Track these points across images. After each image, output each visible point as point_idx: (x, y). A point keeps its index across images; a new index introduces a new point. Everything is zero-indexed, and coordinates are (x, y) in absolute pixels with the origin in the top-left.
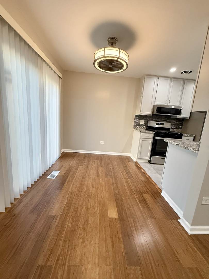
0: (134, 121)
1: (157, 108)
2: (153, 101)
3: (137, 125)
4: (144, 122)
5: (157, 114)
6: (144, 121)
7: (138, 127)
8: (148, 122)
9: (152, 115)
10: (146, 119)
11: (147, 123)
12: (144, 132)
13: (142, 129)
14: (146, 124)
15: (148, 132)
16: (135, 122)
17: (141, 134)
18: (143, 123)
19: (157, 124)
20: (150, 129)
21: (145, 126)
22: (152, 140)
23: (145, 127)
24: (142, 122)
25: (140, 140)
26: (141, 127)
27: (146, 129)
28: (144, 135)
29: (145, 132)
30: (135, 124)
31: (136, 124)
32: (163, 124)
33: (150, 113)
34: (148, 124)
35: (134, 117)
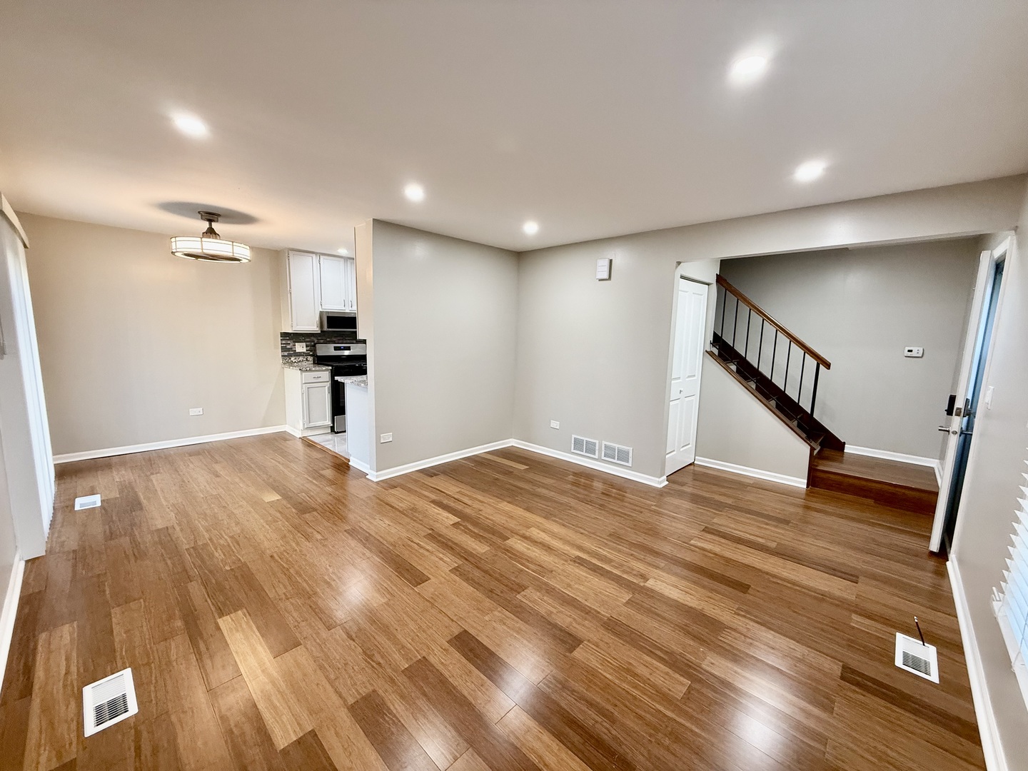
0: (280, 346)
1: (328, 317)
2: (318, 304)
3: (290, 356)
4: (307, 347)
5: (330, 330)
6: (304, 344)
7: (292, 359)
8: (314, 346)
9: (319, 332)
10: (308, 340)
11: (312, 348)
12: (308, 369)
13: (304, 363)
14: (311, 351)
15: (317, 368)
16: (284, 349)
17: (301, 374)
18: (304, 350)
19: (336, 349)
20: (321, 361)
21: (311, 355)
22: (329, 384)
23: (310, 358)
24: (301, 348)
25: (302, 388)
26: (301, 358)
27: (314, 363)
28: (310, 376)
29: (310, 370)
30: (286, 353)
31: (288, 354)
32: (349, 348)
33: (315, 327)
34: (315, 350)
35: (280, 338)
